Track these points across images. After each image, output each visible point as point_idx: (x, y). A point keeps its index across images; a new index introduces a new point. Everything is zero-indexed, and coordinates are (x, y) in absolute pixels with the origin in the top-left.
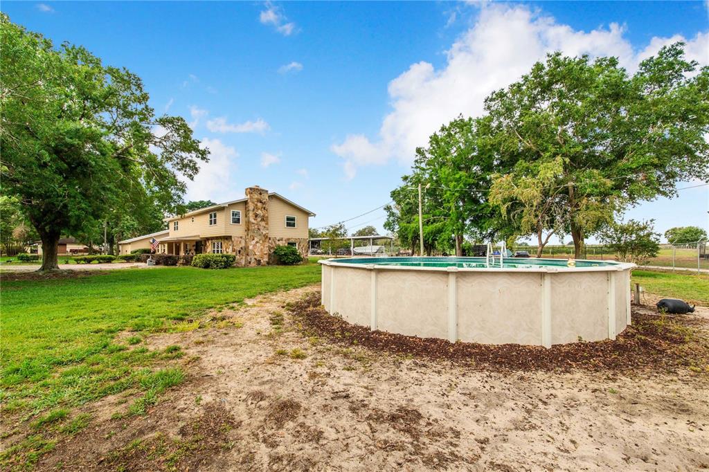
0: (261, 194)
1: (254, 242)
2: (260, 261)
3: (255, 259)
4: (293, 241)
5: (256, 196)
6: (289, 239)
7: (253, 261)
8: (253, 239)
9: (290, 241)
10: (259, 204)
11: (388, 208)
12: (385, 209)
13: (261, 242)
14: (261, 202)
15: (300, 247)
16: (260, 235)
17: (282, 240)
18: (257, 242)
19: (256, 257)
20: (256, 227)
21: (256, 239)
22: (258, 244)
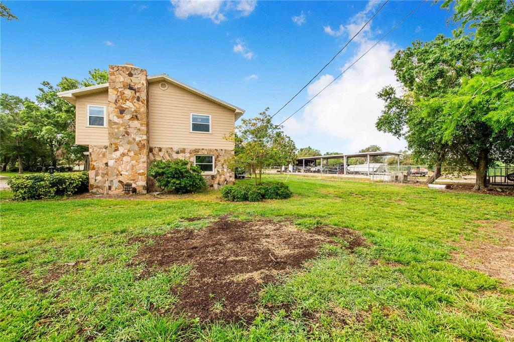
0: (130, 75)
1: (118, 154)
2: (129, 185)
3: (120, 182)
4: (205, 153)
5: (122, 79)
6: (196, 151)
7: (116, 184)
8: (116, 150)
9: (200, 154)
10: (128, 93)
11: (387, 94)
12: (380, 95)
13: (132, 154)
14: (131, 88)
15: (219, 164)
16: (129, 143)
17: (183, 151)
18: (123, 155)
19: (121, 179)
20: (122, 129)
21: (122, 150)
22: (125, 159)
